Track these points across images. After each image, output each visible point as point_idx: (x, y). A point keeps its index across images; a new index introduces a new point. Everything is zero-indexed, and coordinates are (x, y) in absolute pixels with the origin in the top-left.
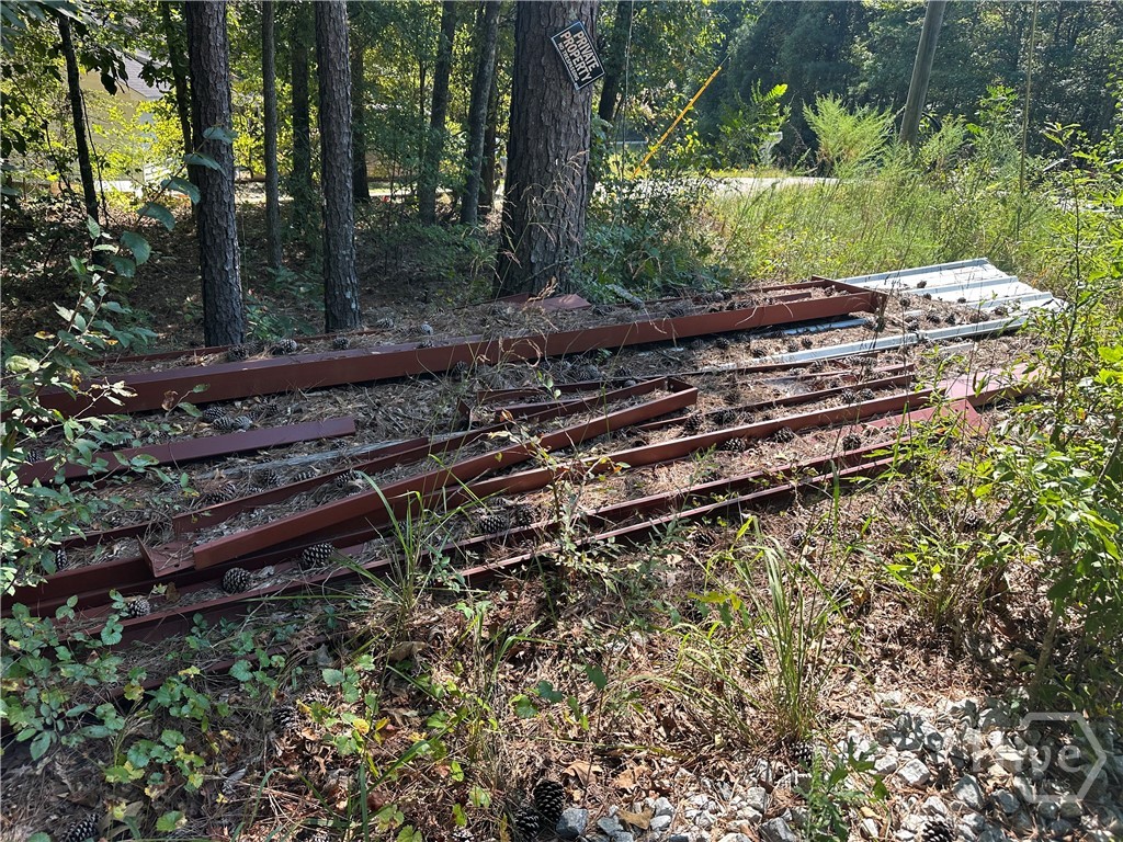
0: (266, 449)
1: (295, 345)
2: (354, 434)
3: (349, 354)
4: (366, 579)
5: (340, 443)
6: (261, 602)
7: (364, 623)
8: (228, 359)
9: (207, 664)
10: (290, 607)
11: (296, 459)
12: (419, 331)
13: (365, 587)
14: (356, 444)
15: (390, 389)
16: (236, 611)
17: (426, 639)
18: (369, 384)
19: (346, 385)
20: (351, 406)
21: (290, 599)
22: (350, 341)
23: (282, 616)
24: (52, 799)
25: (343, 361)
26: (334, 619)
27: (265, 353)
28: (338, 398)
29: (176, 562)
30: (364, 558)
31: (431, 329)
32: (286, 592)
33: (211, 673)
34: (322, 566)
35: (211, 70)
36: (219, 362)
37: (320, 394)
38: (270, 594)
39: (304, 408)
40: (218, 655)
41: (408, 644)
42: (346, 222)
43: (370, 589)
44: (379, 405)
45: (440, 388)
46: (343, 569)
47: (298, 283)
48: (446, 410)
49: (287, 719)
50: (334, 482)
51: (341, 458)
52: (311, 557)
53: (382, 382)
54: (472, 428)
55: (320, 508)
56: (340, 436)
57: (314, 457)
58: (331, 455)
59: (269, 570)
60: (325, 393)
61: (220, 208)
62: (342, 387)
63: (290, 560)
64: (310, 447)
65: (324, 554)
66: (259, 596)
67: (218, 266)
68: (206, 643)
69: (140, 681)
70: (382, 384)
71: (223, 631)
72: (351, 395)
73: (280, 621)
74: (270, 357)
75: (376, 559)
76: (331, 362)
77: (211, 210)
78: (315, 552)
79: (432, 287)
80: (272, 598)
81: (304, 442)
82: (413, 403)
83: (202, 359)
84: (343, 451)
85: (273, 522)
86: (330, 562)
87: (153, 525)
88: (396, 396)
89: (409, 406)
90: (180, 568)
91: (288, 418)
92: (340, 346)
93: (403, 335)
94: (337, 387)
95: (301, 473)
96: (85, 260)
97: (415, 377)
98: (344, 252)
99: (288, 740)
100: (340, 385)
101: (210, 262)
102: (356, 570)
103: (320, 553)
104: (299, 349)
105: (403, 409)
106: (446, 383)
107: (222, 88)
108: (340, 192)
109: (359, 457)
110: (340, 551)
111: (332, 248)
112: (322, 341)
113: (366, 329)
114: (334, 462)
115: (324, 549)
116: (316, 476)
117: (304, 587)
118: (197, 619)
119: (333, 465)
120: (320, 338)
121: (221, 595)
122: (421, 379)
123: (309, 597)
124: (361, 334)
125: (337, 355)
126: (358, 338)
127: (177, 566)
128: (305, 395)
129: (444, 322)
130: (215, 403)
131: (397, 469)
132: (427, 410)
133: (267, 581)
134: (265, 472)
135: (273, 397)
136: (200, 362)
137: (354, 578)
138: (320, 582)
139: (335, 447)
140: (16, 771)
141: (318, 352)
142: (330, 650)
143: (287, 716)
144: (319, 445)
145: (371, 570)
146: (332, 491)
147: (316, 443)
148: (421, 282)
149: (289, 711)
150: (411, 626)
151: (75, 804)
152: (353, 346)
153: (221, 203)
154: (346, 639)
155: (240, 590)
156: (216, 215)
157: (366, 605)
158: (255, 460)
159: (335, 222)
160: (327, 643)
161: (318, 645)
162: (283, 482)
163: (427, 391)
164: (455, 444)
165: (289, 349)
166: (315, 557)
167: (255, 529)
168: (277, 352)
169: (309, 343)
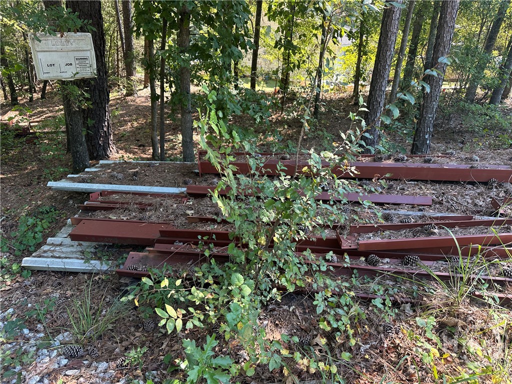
0: (388, 204)
1: (406, 158)
2: (430, 206)
3: (432, 166)
4: (435, 279)
5: (424, 208)
6: (384, 274)
7: (431, 300)
8: (375, 161)
9: (357, 293)
10: (395, 280)
11: (402, 212)
12: (471, 159)
13: (433, 283)
14: (431, 211)
15: (450, 187)
16: (372, 274)
17: (465, 321)
18: (439, 182)
19: (427, 181)
20: (429, 192)
21: (396, 277)
22: (433, 160)
23: (391, 283)
24: (295, 323)
25: (429, 169)
26: (417, 293)
27: (391, 160)
28: (422, 187)
29: (350, 245)
30: (433, 268)
31: (478, 159)
32: (395, 273)
33: (357, 297)
34: (413, 266)
35: (390, 30)
36: (370, 161)
37: (413, 183)
38: (388, 271)
39: (406, 188)
40: (362, 290)
41: (456, 320)
42: (434, 101)
43: (436, 285)
44: (443, 193)
45: (478, 191)
46: (423, 271)
47: (403, 129)
48: (481, 203)
49: (390, 331)
50: (423, 227)
51: (424, 216)
52: (409, 260)
53: (445, 182)
54: (500, 217)
55: (416, 239)
56: (423, 205)
57: (411, 213)
58: (420, 214)
59: (387, 260)
60: (416, 183)
61: (379, 93)
62: (425, 182)
63: (397, 258)
64: (408, 207)
65: (415, 261)
66: (383, 271)
67: (372, 118)
68: (358, 283)
69: (331, 289)
70: (445, 183)
71: (365, 281)
72: (429, 186)
73: (390, 285)
74: (393, 162)
75: (440, 271)
76: (422, 169)
77: (375, 94)
78: (411, 259)
79: (467, 136)
80: (389, 273)
81: (406, 204)
82: (462, 196)
83: (363, 159)
84: (426, 213)
85: (393, 239)
86: (417, 266)
87: (341, 226)
88: (453, 191)
89: (459, 197)
90: (352, 248)
91: (398, 192)
92: (428, 161)
93: (462, 160)
94: (422, 181)
95: (405, 219)
96: (355, 114)
97: (465, 182)
98: (430, 116)
99: (389, 341)
100: (424, 180)
101: (369, 117)
102: (430, 273)
103: (413, 259)
104: (407, 160)
105: (457, 198)
106: (482, 189)
107: (393, 38)
108: (435, 86)
109: (433, 218)
110: (422, 261)
111: (424, 113)
112: (418, 158)
113: (440, 155)
114: (421, 217)
115: (415, 258)
116: (412, 223)
117: (404, 273)
118: (355, 271)
119: (420, 219)
120: (417, 156)
121: (366, 264)
122: (467, 184)
123: (404, 278)
124: (438, 157)
125: (426, 165)
126: (437, 159)
127: (350, 246)
128: (407, 182)
129: (486, 156)
130: (366, 179)
131: (456, 229)
132: (470, 201)
133: (386, 265)
134: (389, 215)
135: (392, 181)
136: (362, 160)
137: (428, 277)
138: (413, 274)
139: (420, 210)
140: (283, 306)
141: (416, 163)
142: (412, 306)
143: (390, 329)
144: (413, 207)
145: (438, 276)
146: (422, 232)
147: (411, 206)
148: (461, 133)
149: (391, 328)
150: (458, 311)
151: (302, 329)
152: (434, 162)
153: (381, 90)
154: (421, 305)
155: (375, 265)
156: (377, 96)
157: (433, 292)
158: (382, 208)
159: (429, 101)
160: (411, 303)
161: (407, 303)
162: (396, 222)
163: (471, 191)
164: (489, 224)
165: (402, 160)
166: (410, 261)
167: (385, 240)
168: (397, 160)
169: (412, 158)
